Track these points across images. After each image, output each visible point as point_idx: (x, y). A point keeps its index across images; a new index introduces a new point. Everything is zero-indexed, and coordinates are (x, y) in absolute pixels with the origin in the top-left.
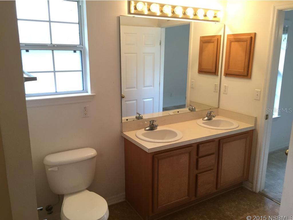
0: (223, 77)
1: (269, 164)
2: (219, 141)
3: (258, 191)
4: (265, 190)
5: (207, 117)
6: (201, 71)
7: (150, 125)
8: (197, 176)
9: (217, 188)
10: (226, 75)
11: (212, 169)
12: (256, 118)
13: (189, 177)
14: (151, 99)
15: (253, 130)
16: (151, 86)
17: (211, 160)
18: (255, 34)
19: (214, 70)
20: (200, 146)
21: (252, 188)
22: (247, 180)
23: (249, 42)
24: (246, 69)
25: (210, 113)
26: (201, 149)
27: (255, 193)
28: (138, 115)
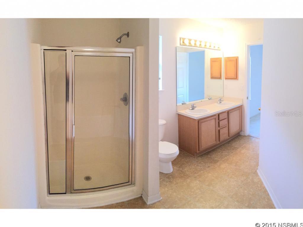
0: (224, 80)
1: (250, 121)
2: (228, 112)
3: (247, 135)
4: (250, 134)
5: (219, 101)
6: (212, 78)
7: (192, 107)
8: (219, 130)
9: (229, 136)
10: (226, 79)
11: (226, 127)
12: (243, 99)
13: (216, 132)
14: (182, 96)
15: (242, 105)
16: (182, 88)
17: (225, 122)
18: (238, 57)
19: (219, 77)
20: (220, 115)
21: (244, 134)
22: (241, 131)
23: (235, 61)
24: (236, 75)
25: (221, 99)
26: (220, 116)
27: (246, 136)
28: (183, 102)
